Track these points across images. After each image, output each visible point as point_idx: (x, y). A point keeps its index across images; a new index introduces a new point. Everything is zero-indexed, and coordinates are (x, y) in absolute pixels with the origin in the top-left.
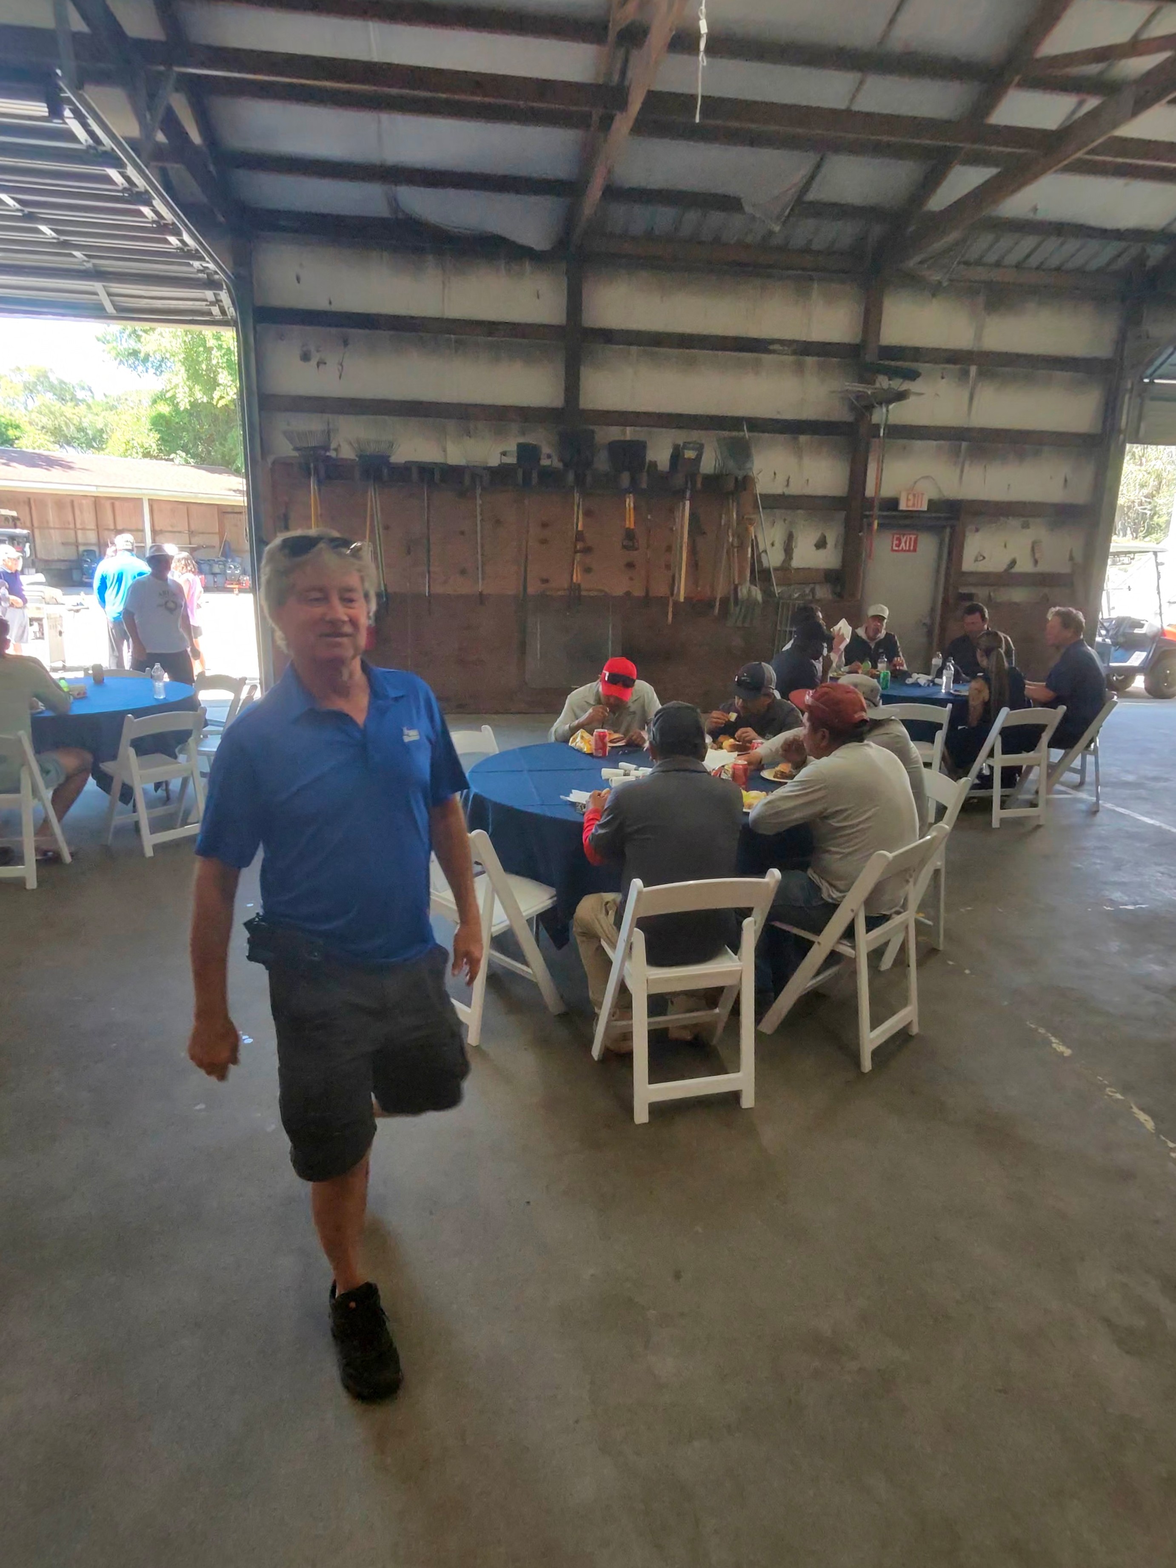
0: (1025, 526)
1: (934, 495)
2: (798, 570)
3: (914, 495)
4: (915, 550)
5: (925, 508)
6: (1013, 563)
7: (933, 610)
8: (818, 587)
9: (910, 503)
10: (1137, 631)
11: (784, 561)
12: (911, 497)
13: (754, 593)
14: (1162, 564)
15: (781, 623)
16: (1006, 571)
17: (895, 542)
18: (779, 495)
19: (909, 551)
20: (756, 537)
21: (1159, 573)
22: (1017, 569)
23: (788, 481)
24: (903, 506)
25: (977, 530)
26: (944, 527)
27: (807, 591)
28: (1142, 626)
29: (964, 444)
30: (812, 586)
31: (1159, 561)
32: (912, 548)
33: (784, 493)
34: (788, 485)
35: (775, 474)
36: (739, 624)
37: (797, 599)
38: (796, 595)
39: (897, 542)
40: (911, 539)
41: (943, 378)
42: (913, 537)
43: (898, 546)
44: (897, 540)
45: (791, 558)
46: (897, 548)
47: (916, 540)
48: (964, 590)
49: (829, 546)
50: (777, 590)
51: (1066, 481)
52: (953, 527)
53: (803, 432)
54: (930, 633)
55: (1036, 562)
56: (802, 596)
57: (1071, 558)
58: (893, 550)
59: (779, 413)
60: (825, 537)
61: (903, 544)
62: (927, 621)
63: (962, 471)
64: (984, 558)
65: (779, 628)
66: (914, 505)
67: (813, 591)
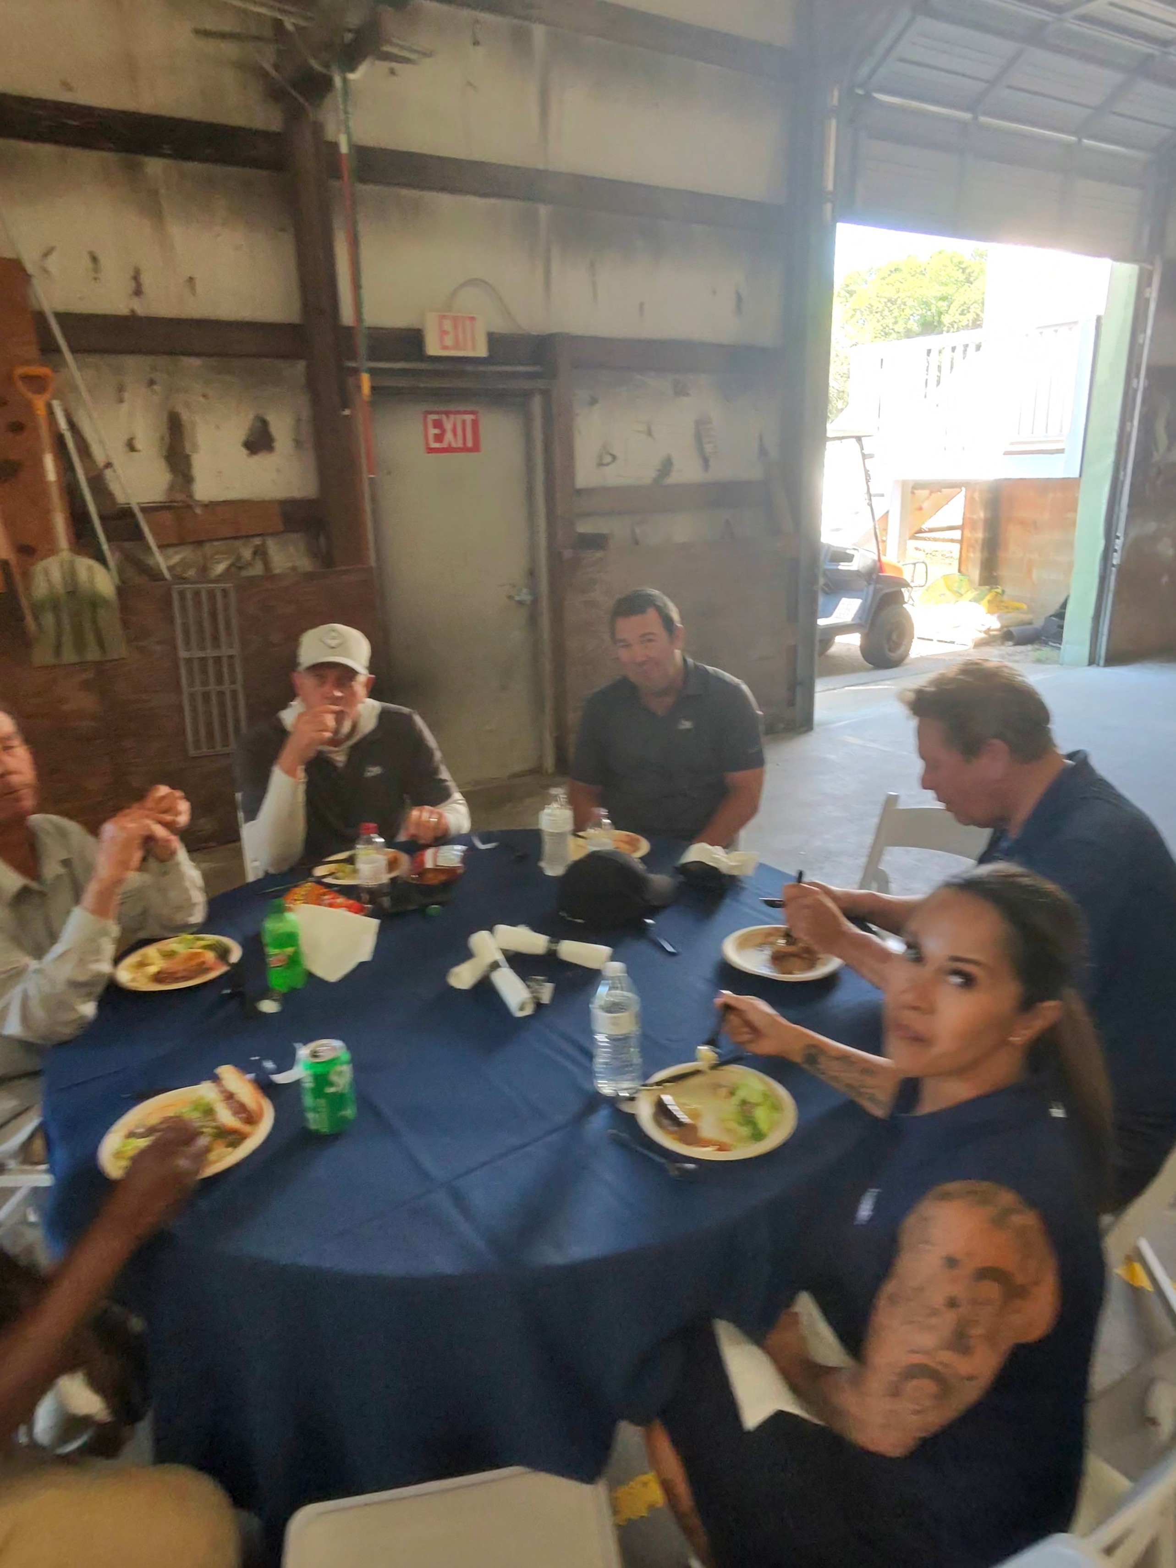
0: (680, 391)
1: (500, 326)
2: (211, 506)
3: (455, 320)
4: (476, 448)
5: (482, 351)
6: (667, 466)
7: (532, 573)
8: (272, 546)
9: (449, 341)
10: (843, 566)
11: (171, 488)
12: (448, 325)
13: (83, 575)
14: (871, 456)
15: (187, 643)
16: (658, 480)
17: (433, 431)
18: (125, 318)
19: (465, 449)
20: (73, 426)
21: (867, 472)
22: (674, 478)
23: (136, 278)
24: (433, 348)
25: (593, 401)
26: (527, 395)
27: (247, 554)
28: (849, 558)
29: (543, 210)
30: (257, 541)
31: (866, 452)
32: (470, 444)
33: (133, 311)
34: (138, 292)
35: (94, 259)
36: (69, 656)
37: (220, 578)
38: (220, 568)
39: (437, 431)
40: (464, 422)
41: (476, 43)
42: (469, 418)
43: (439, 438)
44: (435, 427)
45: (188, 479)
46: (437, 445)
47: (475, 423)
48: (584, 527)
49: (277, 445)
50: (162, 561)
51: (739, 299)
52: (546, 394)
53: (150, 148)
54: (533, 620)
55: (706, 461)
56: (238, 566)
57: (763, 452)
58: (431, 450)
59: (67, 86)
60: (264, 423)
61: (449, 436)
62: (525, 596)
63: (547, 272)
64: (614, 458)
65: (183, 654)
66: (457, 346)
67: (261, 553)
